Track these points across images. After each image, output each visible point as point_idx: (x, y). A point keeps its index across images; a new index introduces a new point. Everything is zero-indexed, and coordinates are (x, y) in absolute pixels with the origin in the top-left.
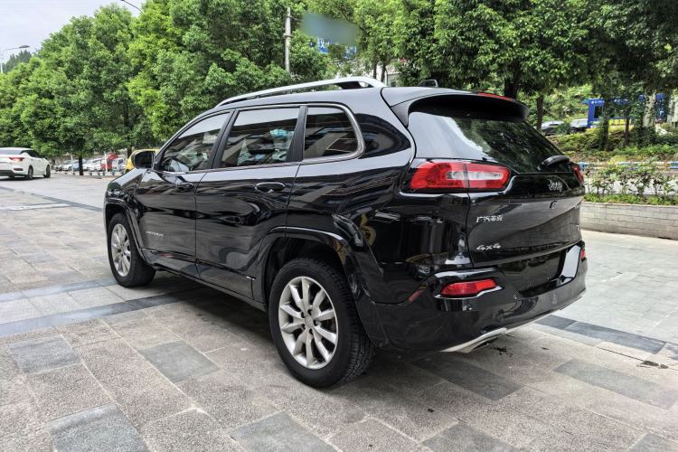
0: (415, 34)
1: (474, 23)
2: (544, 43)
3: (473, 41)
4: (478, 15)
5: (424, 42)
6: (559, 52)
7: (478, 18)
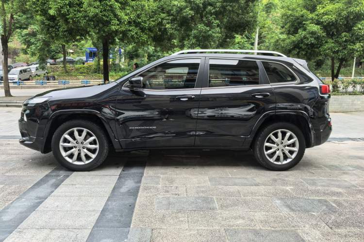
0: (65, 5)
1: (108, 8)
2: (137, 24)
3: (108, 17)
4: (111, 5)
5: (71, 10)
6: (143, 30)
7: (111, 6)
